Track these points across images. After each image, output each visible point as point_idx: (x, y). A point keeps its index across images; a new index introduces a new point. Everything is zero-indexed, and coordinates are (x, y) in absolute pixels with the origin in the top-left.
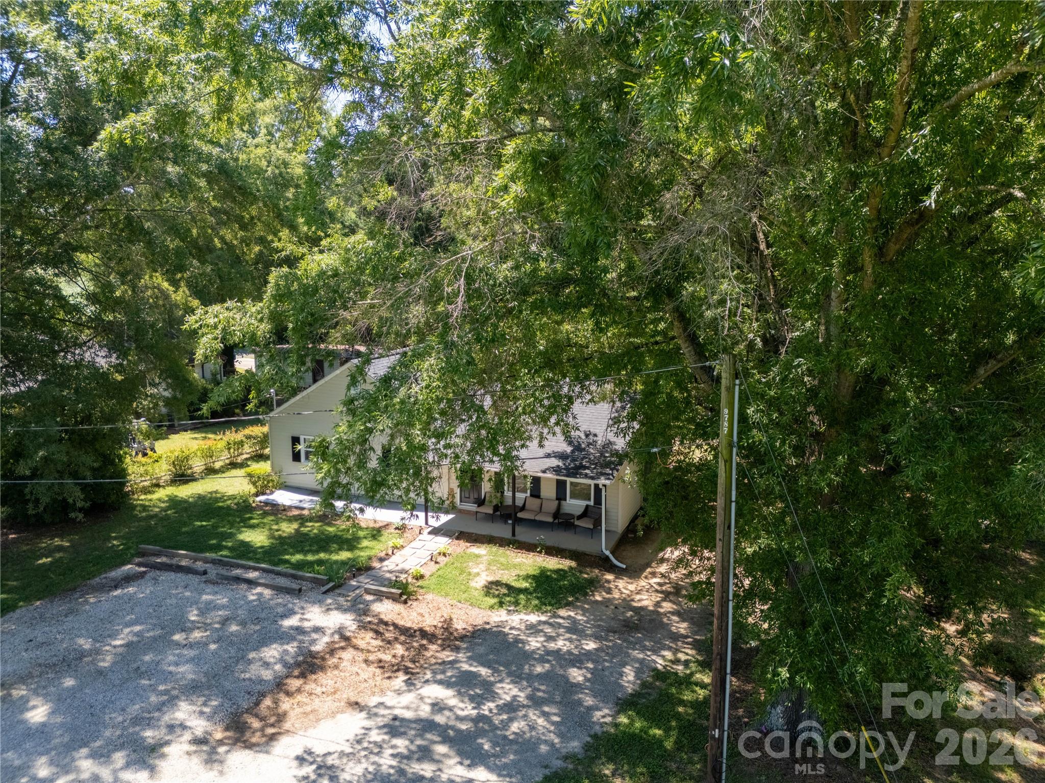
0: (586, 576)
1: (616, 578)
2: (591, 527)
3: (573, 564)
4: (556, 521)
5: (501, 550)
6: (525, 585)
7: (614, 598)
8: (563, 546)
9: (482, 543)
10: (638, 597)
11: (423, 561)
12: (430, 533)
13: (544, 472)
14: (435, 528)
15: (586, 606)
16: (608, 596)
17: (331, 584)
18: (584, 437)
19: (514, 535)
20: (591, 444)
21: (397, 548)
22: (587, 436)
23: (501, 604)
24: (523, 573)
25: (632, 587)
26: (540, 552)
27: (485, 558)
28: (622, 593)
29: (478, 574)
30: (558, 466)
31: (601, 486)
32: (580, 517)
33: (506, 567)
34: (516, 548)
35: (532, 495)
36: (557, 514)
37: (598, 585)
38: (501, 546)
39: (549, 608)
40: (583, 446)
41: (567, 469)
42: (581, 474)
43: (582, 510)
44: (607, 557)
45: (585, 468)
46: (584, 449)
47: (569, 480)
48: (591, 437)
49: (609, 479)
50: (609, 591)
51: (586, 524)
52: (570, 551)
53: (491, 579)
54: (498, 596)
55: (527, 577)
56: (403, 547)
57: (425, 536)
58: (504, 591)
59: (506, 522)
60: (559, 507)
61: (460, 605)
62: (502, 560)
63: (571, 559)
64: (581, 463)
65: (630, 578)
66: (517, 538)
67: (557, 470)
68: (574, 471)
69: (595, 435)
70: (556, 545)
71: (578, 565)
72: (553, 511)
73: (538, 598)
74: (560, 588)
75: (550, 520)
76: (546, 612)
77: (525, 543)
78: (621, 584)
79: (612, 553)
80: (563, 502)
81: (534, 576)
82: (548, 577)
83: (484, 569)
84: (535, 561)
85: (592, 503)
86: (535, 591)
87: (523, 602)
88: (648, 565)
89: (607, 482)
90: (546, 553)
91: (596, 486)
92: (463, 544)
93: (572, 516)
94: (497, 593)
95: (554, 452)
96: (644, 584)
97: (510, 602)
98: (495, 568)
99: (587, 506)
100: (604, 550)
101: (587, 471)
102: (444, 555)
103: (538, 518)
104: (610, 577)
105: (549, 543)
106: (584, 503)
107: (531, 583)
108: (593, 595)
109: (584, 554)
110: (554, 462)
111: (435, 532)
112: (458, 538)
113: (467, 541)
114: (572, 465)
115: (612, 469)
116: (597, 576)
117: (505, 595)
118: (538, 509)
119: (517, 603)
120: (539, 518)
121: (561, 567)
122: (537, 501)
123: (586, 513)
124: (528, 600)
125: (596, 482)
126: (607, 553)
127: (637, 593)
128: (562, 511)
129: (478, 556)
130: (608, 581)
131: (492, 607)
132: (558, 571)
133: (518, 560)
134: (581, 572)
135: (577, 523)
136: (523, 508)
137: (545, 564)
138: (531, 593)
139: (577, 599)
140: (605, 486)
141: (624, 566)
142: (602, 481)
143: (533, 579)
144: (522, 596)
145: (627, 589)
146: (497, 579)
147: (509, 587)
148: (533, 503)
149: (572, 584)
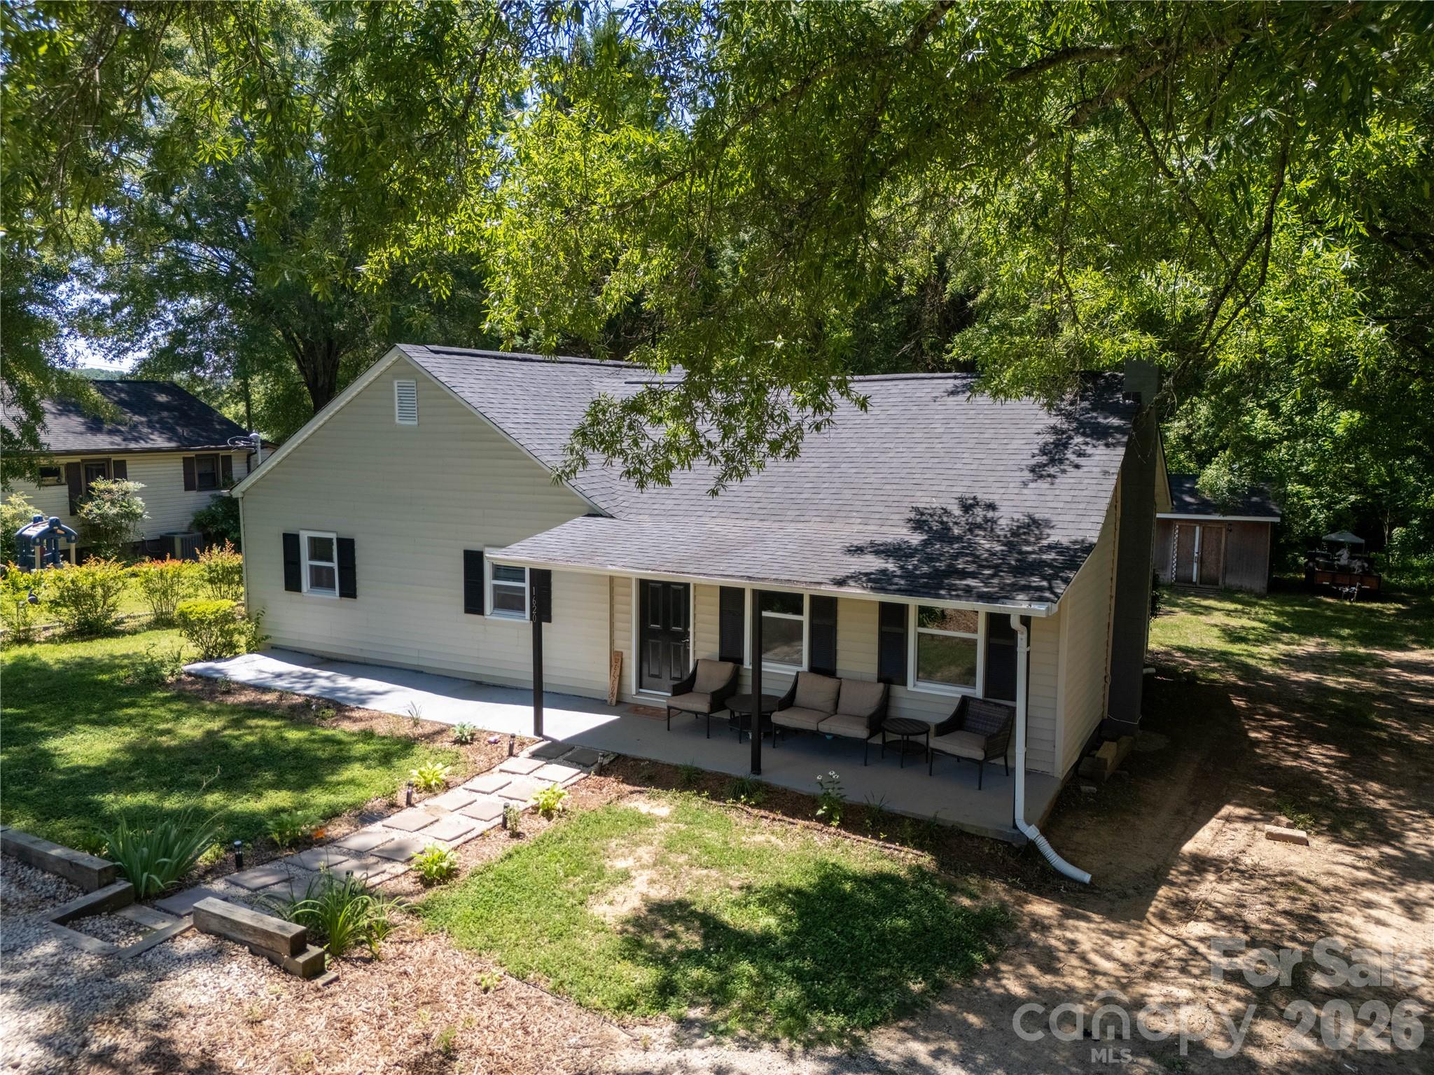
0: (966, 902)
1: (1066, 915)
2: (979, 755)
3: (926, 860)
4: (877, 740)
5: (715, 808)
6: (764, 921)
7: (1071, 990)
8: (898, 807)
9: (667, 786)
10: (1156, 992)
11: (481, 827)
12: (535, 755)
13: (841, 582)
14: (555, 743)
15: (972, 1019)
16: (1046, 980)
17: (121, 886)
18: (957, 511)
19: (756, 767)
20: (979, 527)
21: (428, 788)
22: (967, 508)
23: (665, 991)
24: (765, 880)
25: (1124, 949)
26: (826, 820)
27: (663, 827)
28: (1094, 972)
29: (626, 876)
30: (884, 572)
31: (1015, 623)
32: (944, 729)
33: (718, 859)
34: (758, 806)
35: (813, 669)
36: (880, 719)
37: (1009, 937)
38: (715, 796)
39: (837, 1021)
40: (956, 531)
41: (908, 575)
42: (951, 588)
43: (948, 711)
44: (1032, 845)
45: (964, 574)
46: (959, 539)
47: (913, 603)
48: (979, 512)
49: (1041, 599)
50: (1048, 963)
51: (966, 747)
52: (916, 822)
53: (660, 893)
54: (663, 960)
55: (774, 897)
56: (447, 786)
57: (523, 761)
58: (691, 939)
59: (741, 738)
60: (886, 701)
61: (515, 988)
62: (712, 837)
63: (920, 846)
64: (951, 565)
65: (1110, 915)
66: (764, 778)
67: (879, 581)
68: (936, 582)
69: (991, 507)
70: (875, 802)
71: (942, 864)
72: (871, 711)
73: (799, 976)
74: (882, 940)
75: (860, 732)
76: (823, 1040)
77: (785, 792)
78: (1086, 934)
79: (1044, 832)
80: (897, 690)
81: (799, 892)
82: (844, 898)
83: (647, 858)
84: (808, 845)
85: (978, 691)
86: (795, 947)
87: (744, 991)
88: (1158, 877)
89: (1039, 609)
90: (844, 825)
91: (998, 624)
92: (612, 785)
93: (923, 728)
94: (665, 944)
95: (872, 544)
96: (1163, 940)
97: (697, 985)
98: (682, 859)
99: (965, 700)
100: (1021, 824)
101: (971, 582)
102: (548, 814)
103: (825, 727)
104: (1044, 909)
105: (854, 796)
106: (955, 692)
107: (787, 918)
108: (995, 974)
109: (958, 833)
110: (873, 563)
111: (553, 752)
112: (603, 771)
113: (626, 780)
114: (925, 569)
115: (1049, 579)
116: (1003, 907)
117: (688, 955)
118: (829, 706)
119: (719, 995)
120: (833, 727)
121: (887, 866)
122: (828, 684)
123: (961, 719)
124: (764, 983)
125: (997, 608)
126: (1032, 832)
127: (1149, 977)
128: (894, 714)
129: (644, 821)
130: (1040, 925)
131: (627, 1004)
132: (878, 881)
133: (759, 838)
134: (952, 889)
135: (936, 743)
136: (789, 701)
137: (835, 857)
138: (778, 957)
139: (939, 987)
140: (1026, 621)
141: (1087, 878)
142: (1019, 606)
143: (793, 905)
144: (745, 967)
145: (1109, 957)
146: (679, 895)
147: (711, 927)
148: (817, 690)
149: (921, 931)
